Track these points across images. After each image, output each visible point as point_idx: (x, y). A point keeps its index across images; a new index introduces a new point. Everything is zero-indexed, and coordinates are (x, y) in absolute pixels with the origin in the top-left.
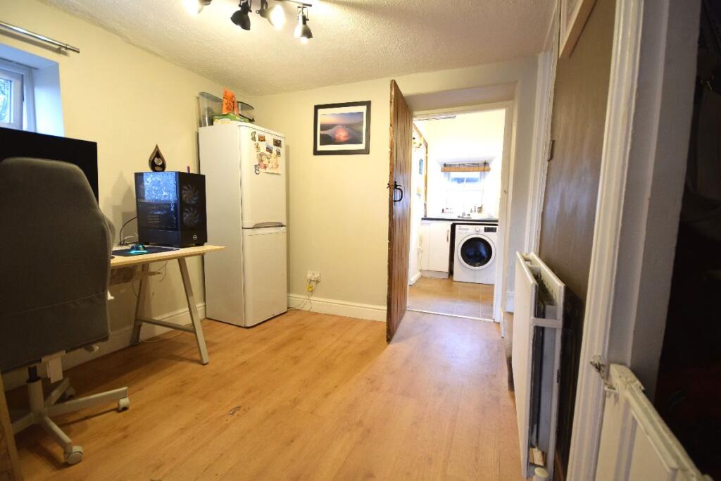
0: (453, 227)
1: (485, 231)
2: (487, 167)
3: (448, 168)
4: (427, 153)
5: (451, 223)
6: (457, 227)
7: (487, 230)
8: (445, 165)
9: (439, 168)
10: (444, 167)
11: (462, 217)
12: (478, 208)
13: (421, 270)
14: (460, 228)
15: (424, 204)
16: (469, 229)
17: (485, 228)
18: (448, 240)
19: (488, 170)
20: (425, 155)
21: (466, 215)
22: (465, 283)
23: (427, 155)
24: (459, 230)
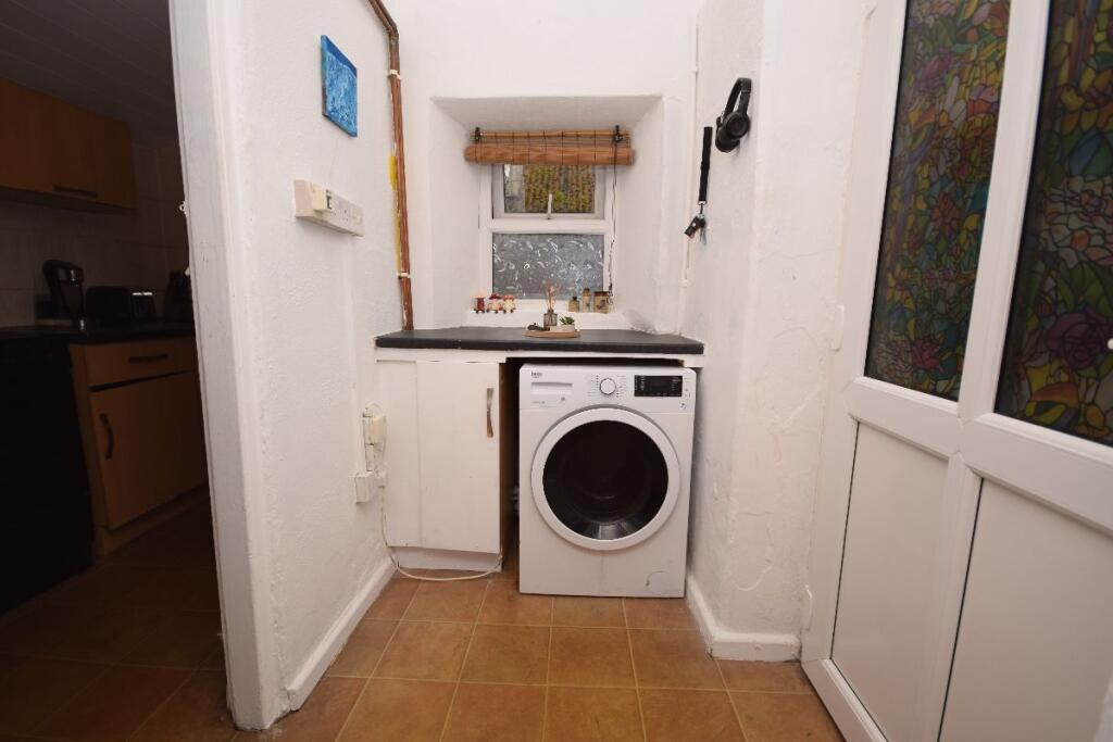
0: (510, 372)
1: (638, 393)
2: (622, 152)
3: (494, 150)
4: (394, 62)
5: (502, 357)
6: (525, 372)
7: (646, 388)
8: (477, 136)
9: (457, 143)
10: (477, 141)
11: (546, 328)
12: (597, 294)
13: (394, 549)
14: (536, 380)
15: (400, 278)
16: (570, 385)
17: (638, 379)
18: (490, 431)
19: (629, 161)
20: (386, 74)
21: (559, 323)
22: (568, 602)
23: (394, 72)
24: (533, 384)
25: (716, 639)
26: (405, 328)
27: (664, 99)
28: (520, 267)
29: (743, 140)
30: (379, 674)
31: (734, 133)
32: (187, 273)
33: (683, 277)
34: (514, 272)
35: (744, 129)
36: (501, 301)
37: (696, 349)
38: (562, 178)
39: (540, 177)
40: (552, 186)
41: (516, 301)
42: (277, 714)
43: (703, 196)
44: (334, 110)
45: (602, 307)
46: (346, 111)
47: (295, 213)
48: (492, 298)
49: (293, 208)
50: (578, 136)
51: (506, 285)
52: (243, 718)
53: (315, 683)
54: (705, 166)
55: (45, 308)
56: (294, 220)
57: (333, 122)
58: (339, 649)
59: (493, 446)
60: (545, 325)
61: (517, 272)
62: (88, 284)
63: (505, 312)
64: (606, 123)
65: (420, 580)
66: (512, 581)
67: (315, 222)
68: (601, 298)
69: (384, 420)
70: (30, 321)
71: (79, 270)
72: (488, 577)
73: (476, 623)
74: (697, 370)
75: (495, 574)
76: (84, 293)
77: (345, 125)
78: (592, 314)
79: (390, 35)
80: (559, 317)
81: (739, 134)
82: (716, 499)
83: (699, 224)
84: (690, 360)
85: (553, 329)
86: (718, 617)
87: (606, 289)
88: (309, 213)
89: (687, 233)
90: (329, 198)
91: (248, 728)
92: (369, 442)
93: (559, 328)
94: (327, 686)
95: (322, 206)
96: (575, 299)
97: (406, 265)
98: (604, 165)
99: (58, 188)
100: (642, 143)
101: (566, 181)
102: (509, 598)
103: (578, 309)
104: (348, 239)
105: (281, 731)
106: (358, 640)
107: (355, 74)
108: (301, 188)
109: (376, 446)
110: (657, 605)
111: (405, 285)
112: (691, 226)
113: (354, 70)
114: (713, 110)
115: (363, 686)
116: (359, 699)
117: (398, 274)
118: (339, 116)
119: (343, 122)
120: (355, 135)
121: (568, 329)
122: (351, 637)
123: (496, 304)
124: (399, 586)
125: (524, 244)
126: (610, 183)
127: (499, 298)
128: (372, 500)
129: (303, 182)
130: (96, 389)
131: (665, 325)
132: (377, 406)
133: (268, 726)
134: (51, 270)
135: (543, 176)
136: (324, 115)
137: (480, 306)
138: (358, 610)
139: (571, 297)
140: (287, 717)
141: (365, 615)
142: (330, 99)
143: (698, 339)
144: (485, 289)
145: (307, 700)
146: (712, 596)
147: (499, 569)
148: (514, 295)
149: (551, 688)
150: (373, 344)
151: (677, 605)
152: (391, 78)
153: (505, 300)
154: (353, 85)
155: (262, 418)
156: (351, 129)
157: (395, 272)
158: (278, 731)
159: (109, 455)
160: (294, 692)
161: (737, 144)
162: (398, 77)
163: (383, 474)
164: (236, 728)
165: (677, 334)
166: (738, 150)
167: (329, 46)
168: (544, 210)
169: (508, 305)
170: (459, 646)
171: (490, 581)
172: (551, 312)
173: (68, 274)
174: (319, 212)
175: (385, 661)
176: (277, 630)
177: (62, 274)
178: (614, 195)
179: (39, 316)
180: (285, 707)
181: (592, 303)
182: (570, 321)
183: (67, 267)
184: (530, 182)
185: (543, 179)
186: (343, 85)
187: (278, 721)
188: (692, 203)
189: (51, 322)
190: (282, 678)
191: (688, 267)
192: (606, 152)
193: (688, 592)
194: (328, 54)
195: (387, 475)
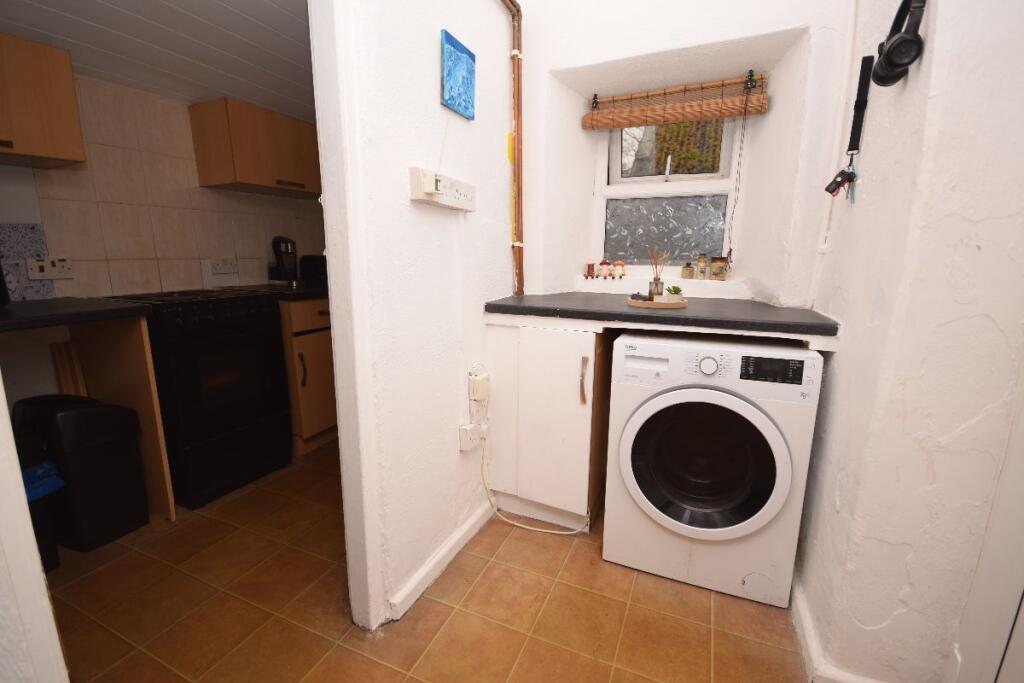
0: (606, 340)
1: (745, 375)
2: (755, 99)
3: (604, 115)
4: (517, 43)
5: (599, 327)
6: (621, 344)
7: (754, 370)
8: (595, 103)
9: (578, 109)
10: (594, 108)
11: (650, 298)
12: (714, 260)
13: (495, 493)
14: (632, 353)
15: (513, 247)
16: (667, 360)
17: (746, 360)
18: (583, 400)
19: (763, 110)
20: (508, 54)
21: (665, 293)
22: (650, 581)
23: (516, 52)
24: (627, 357)
25: (818, 673)
26: (516, 293)
27: (812, 31)
28: (633, 233)
29: (912, 68)
30: (466, 606)
31: (898, 61)
32: (325, 253)
33: (822, 239)
34: (626, 236)
35: (913, 54)
36: (611, 267)
37: (829, 330)
38: (699, 134)
39: (675, 134)
40: (687, 142)
41: (626, 267)
42: (382, 620)
43: (854, 144)
44: (452, 98)
45: (719, 275)
46: (463, 97)
47: (409, 196)
48: (601, 264)
49: (407, 193)
50: (702, 88)
51: (617, 251)
52: (357, 617)
53: (414, 600)
54: (861, 105)
55: (275, 272)
56: (409, 203)
57: (451, 109)
58: (437, 574)
59: (586, 413)
60: (650, 292)
61: (629, 237)
62: (300, 254)
63: (613, 278)
64: (737, 69)
65: (514, 526)
66: (597, 544)
67: (427, 203)
68: (719, 264)
69: (488, 380)
70: (265, 281)
71: (293, 243)
72: (575, 535)
73: (556, 580)
74: (826, 355)
75: (582, 534)
76: (298, 260)
77: (461, 110)
78: (708, 281)
79: (513, 16)
80: (665, 286)
81: (906, 61)
82: (838, 512)
83: (848, 177)
84: (817, 342)
85: (657, 299)
86: (826, 649)
87: (724, 255)
88: (422, 196)
89: (827, 189)
90: (437, 181)
91: (360, 625)
92: (473, 398)
93: (665, 299)
94: (422, 604)
95: (432, 189)
96: (688, 265)
97: (519, 236)
98: (732, 116)
99: (279, 182)
100: (780, 89)
101: (703, 135)
102: (592, 564)
103: (691, 276)
104: (461, 215)
105: (382, 635)
106: (454, 571)
107: (474, 61)
108: (415, 173)
109: (479, 402)
110: (753, 609)
111: (518, 253)
112: (834, 181)
113: (472, 57)
114: (873, 35)
115: (450, 613)
116: (445, 625)
117: (511, 243)
118: (457, 103)
119: (460, 109)
120: (472, 118)
121: (674, 299)
122: (450, 565)
123: (605, 269)
124: (496, 527)
125: (638, 209)
126: (738, 137)
127: (609, 264)
128: (473, 449)
129: (416, 168)
130: (298, 334)
131: (792, 295)
132: (483, 366)
133: (373, 628)
134: (277, 243)
135: (678, 132)
136: (442, 104)
137: (590, 272)
138: (457, 544)
139: (685, 263)
140: (388, 624)
141: (464, 548)
142: (447, 87)
143: (833, 317)
144: (597, 254)
145: (405, 614)
146: (822, 619)
147: (587, 530)
148: (627, 260)
149: (617, 669)
150: (482, 308)
151: (777, 616)
152: (513, 58)
153: (615, 266)
154: (471, 72)
155: (375, 376)
156: (468, 113)
157: (509, 241)
158: (381, 635)
159: (304, 384)
160: (395, 605)
161: (905, 73)
162: (520, 56)
163: (484, 427)
164: (353, 622)
165: (808, 307)
166: (905, 83)
167: (448, 38)
168: (661, 173)
169: (618, 270)
170: (535, 599)
171: (576, 540)
172: (657, 280)
173: (287, 247)
174: (429, 195)
175: (472, 595)
176: (384, 552)
177: (283, 246)
178: (742, 151)
179: (271, 278)
180: (389, 615)
181: (708, 269)
182: (677, 291)
183: (286, 241)
184: (664, 141)
185: (678, 136)
186: (461, 72)
187: (382, 625)
188: (841, 154)
189: (277, 282)
190: (386, 592)
191: (829, 229)
192: (735, 102)
193: (793, 604)
194: (447, 46)
195: (488, 429)
